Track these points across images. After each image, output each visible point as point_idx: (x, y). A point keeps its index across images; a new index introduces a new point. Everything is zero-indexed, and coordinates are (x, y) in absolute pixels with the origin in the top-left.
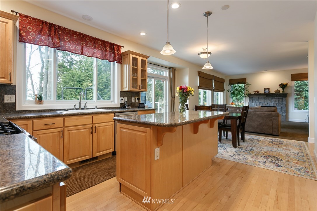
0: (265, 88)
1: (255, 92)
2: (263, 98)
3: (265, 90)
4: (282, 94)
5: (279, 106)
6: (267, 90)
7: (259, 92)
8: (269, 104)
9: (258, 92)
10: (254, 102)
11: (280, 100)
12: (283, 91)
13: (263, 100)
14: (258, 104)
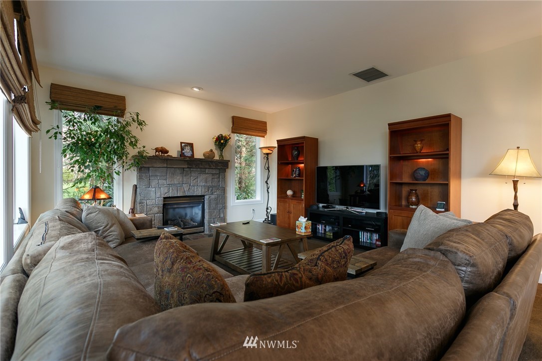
0: (181, 143)
1: (157, 150)
2: (178, 171)
3: (182, 149)
4: (217, 162)
5: (212, 194)
6: (189, 148)
7: (167, 152)
8: (193, 188)
9: (164, 151)
10: (154, 183)
11: (216, 177)
12: (221, 155)
13: (177, 179)
14: (166, 191)
